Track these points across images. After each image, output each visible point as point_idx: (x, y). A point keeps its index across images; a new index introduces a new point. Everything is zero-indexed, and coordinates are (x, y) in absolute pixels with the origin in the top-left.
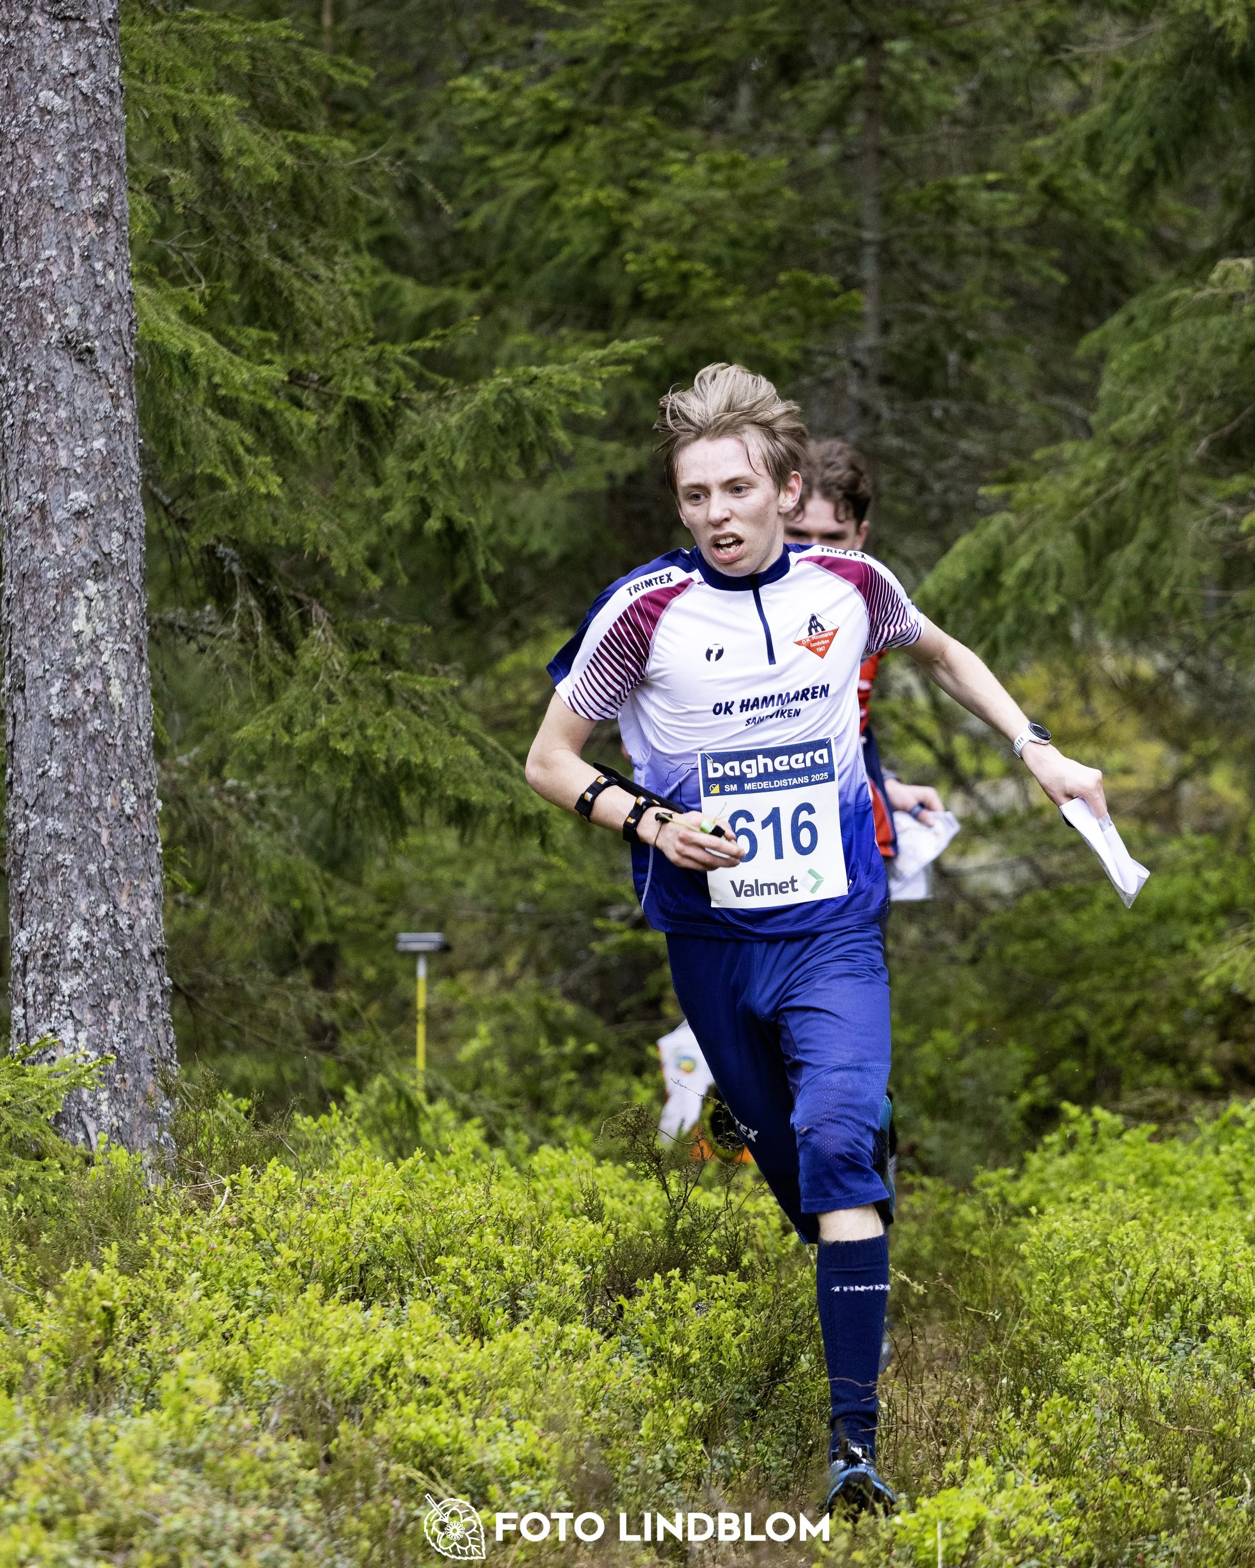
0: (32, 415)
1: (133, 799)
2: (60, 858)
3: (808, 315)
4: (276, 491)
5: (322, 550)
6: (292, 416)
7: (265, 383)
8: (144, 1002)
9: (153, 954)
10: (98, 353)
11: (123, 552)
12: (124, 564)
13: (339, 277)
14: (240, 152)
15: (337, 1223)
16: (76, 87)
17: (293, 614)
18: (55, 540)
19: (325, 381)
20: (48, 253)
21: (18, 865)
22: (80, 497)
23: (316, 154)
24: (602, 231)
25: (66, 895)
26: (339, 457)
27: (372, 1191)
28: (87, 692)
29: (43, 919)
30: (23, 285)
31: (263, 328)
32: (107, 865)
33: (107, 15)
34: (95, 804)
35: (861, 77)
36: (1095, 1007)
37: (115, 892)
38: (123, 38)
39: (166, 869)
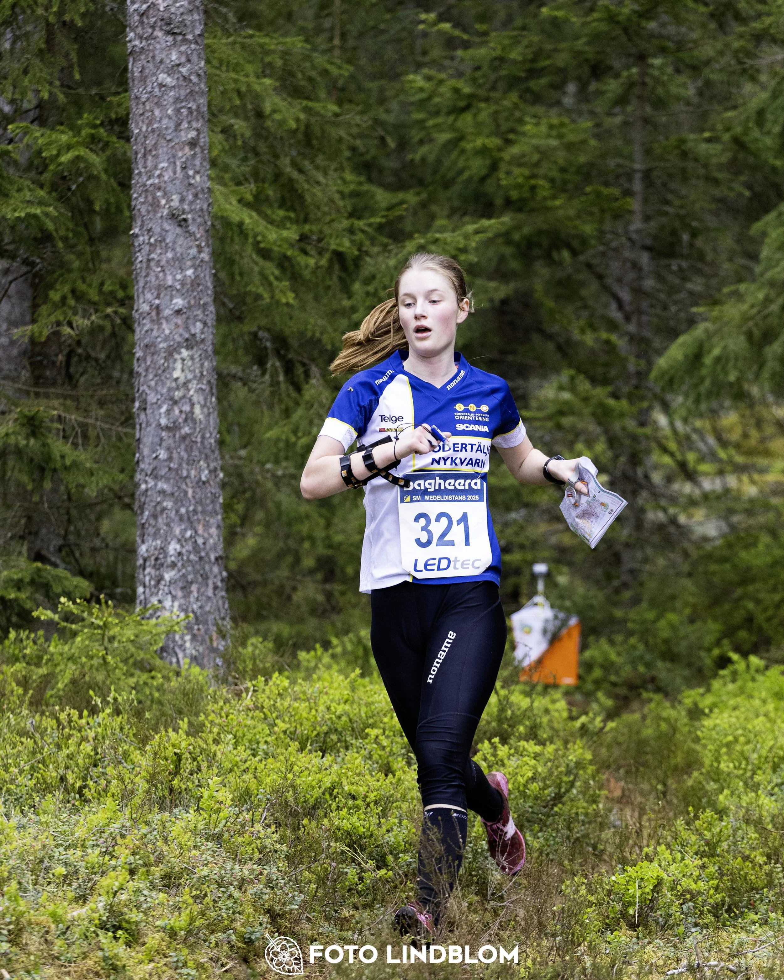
0: (153, 256)
1: (206, 472)
2: (165, 504)
3: (603, 211)
4: (291, 301)
5: (318, 334)
6: (302, 260)
7: (286, 240)
8: (211, 586)
9: (217, 559)
10: (190, 221)
11: (202, 333)
12: (203, 340)
13: (330, 183)
14: (274, 111)
15: (311, 709)
16: (179, 72)
17: (299, 370)
18: (164, 326)
19: (320, 240)
20: (162, 165)
21: (142, 508)
22: (179, 302)
23: (318, 113)
24: (488, 162)
25: (168, 525)
26: (328, 283)
27: (331, 691)
28: (181, 412)
29: (155, 539)
30: (149, 183)
31: (287, 210)
32: (191, 508)
33: (198, 32)
34: (185, 474)
35: (635, 78)
36: (758, 602)
37: (195, 524)
38: (208, 46)
39: (225, 511)
